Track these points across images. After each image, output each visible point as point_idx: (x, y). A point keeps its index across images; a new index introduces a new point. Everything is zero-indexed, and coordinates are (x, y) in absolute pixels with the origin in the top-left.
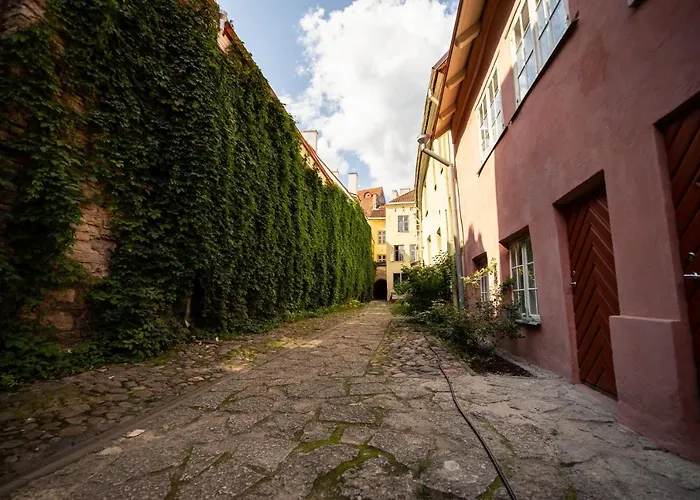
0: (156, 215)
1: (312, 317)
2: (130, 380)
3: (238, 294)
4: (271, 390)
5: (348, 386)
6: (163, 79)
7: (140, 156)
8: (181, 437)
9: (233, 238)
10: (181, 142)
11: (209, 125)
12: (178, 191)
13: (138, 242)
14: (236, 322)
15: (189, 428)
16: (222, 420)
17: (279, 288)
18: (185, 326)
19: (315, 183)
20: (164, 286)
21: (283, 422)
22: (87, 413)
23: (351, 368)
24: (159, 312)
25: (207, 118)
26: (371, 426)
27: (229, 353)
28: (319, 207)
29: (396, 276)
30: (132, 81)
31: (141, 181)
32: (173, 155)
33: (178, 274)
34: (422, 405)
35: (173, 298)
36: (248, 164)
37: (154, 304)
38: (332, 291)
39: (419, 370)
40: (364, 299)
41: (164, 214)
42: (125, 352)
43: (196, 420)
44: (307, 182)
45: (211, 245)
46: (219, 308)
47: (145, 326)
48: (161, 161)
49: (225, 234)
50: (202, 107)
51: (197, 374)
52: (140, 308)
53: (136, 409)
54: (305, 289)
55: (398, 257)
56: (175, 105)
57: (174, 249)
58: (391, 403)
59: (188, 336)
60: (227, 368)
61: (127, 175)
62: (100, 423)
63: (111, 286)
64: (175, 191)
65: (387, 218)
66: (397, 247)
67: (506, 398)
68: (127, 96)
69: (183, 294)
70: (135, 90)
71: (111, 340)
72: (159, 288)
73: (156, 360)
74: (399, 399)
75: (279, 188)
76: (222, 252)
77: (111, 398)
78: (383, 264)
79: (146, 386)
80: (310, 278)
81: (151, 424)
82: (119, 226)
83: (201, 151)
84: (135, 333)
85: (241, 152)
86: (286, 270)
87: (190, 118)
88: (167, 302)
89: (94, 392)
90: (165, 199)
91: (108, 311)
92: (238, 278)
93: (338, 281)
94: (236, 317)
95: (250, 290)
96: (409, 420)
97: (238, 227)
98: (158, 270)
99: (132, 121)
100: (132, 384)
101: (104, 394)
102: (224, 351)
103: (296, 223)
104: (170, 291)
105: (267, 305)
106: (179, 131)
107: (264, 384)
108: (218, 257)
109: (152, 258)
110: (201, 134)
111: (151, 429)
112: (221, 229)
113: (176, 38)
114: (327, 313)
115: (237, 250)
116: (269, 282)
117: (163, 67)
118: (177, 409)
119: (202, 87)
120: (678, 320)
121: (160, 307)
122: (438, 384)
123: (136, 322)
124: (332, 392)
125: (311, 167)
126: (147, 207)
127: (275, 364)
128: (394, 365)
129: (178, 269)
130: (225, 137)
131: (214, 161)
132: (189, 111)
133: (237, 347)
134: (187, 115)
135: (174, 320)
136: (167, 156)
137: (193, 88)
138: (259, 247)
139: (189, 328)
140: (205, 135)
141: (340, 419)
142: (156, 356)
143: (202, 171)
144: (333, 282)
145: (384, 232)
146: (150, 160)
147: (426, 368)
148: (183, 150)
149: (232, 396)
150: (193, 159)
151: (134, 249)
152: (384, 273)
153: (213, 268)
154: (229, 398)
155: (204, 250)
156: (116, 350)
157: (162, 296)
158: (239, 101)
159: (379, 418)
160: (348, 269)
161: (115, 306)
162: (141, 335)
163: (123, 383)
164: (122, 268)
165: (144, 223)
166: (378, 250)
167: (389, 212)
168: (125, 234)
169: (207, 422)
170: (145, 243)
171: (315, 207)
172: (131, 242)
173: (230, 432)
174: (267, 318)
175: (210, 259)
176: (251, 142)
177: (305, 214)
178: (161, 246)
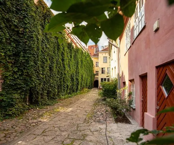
0: (16, 69)
1: (70, 97)
2: (14, 125)
3: (44, 92)
4: (55, 129)
5: (78, 127)
6: (16, 21)
7: (9, 50)
8: (32, 143)
9: (42, 74)
10: (23, 44)
11: (32, 37)
12: (23, 61)
13: (11, 79)
14: (44, 102)
15: (34, 140)
16: (42, 138)
17: (58, 88)
18: (27, 105)
19: (71, 48)
20: (20, 93)
21: (59, 139)
22: (5, 137)
23: (80, 120)
24: (19, 102)
25: (32, 34)
26: (81, 140)
27: (42, 114)
28: (73, 57)
29: (102, 79)
30: (5, 24)
31: (10, 59)
32: (20, 49)
33: (24, 89)
34: (97, 133)
35: (23, 97)
36: (46, 47)
37: (17, 100)
38: (77, 87)
39: (99, 121)
40: (90, 88)
41: (19, 69)
42: (10, 115)
43: (35, 138)
44: (68, 48)
45: (35, 79)
46: (38, 98)
47: (15, 107)
48: (16, 51)
49: (39, 74)
50: (29, 30)
51: (33, 123)
52: (13, 101)
53: (18, 135)
54: (67, 88)
55: (103, 72)
56: (20, 30)
57: (22, 81)
58: (88, 132)
59: (28, 108)
60: (42, 120)
61: (6, 57)
62: (9, 139)
63: (3, 94)
64: (22, 61)
65: (99, 57)
66: (102, 69)
67: (119, 131)
68: (4, 30)
69: (26, 95)
70: (6, 27)
71: (5, 112)
72: (19, 94)
73: (19, 117)
74: (91, 131)
75: (58, 53)
76: (39, 80)
77: (10, 131)
78: (97, 74)
79: (19, 127)
80: (69, 84)
81: (24, 140)
82: (4, 74)
83: (30, 47)
84: (12, 109)
85: (43, 43)
86: (61, 82)
87: (25, 35)
88: (21, 98)
89: (4, 130)
90: (18, 64)
91: (3, 102)
92: (44, 87)
93: (80, 83)
94: (44, 100)
95: (48, 91)
96: (92, 138)
97: (43, 71)
98: (18, 88)
99: (6, 38)
100: (14, 127)
101: (7, 130)
102: (41, 113)
103: (64, 65)
104: (22, 95)
105: (54, 95)
106: (22, 40)
107: (54, 126)
108: (37, 82)
109: (16, 84)
110: (30, 41)
111: (24, 141)
112: (38, 72)
113: (19, 4)
114: (75, 95)
115: (43, 78)
116: (55, 87)
117: (15, 16)
118: (29, 135)
119: (29, 23)
120: (154, 117)
121: (19, 100)
122: (103, 126)
123: (12, 105)
124: (73, 129)
125: (70, 42)
126: (13, 67)
127: (57, 119)
128: (93, 119)
129: (24, 87)
130: (38, 39)
131: (34, 50)
132: (25, 32)
133: (44, 112)
134: (25, 34)
135: (23, 103)
136: (18, 49)
137: (26, 24)
138: (51, 76)
139: (28, 105)
140: (31, 41)
141: (74, 138)
142: (19, 116)
143: (31, 54)
144: (78, 84)
145: (98, 62)
146: (13, 51)
147: (102, 121)
148: (24, 47)
149: (44, 130)
150: (27, 50)
151: (10, 82)
152: (98, 78)
153: (35, 86)
154: (43, 131)
155: (32, 80)
156: (7, 115)
157: (19, 97)
158: (42, 23)
159: (84, 137)
160: (83, 78)
161: (5, 101)
162: (14, 110)
163: (12, 126)
164: (6, 88)
165: (12, 73)
166: (96, 69)
167: (100, 55)
168: (6, 77)
169: (38, 139)
170: (13, 79)
171: (71, 57)
172: (8, 79)
173: (45, 142)
174: (54, 99)
175: (34, 83)
176: (47, 38)
177: (67, 61)
178: (18, 80)
